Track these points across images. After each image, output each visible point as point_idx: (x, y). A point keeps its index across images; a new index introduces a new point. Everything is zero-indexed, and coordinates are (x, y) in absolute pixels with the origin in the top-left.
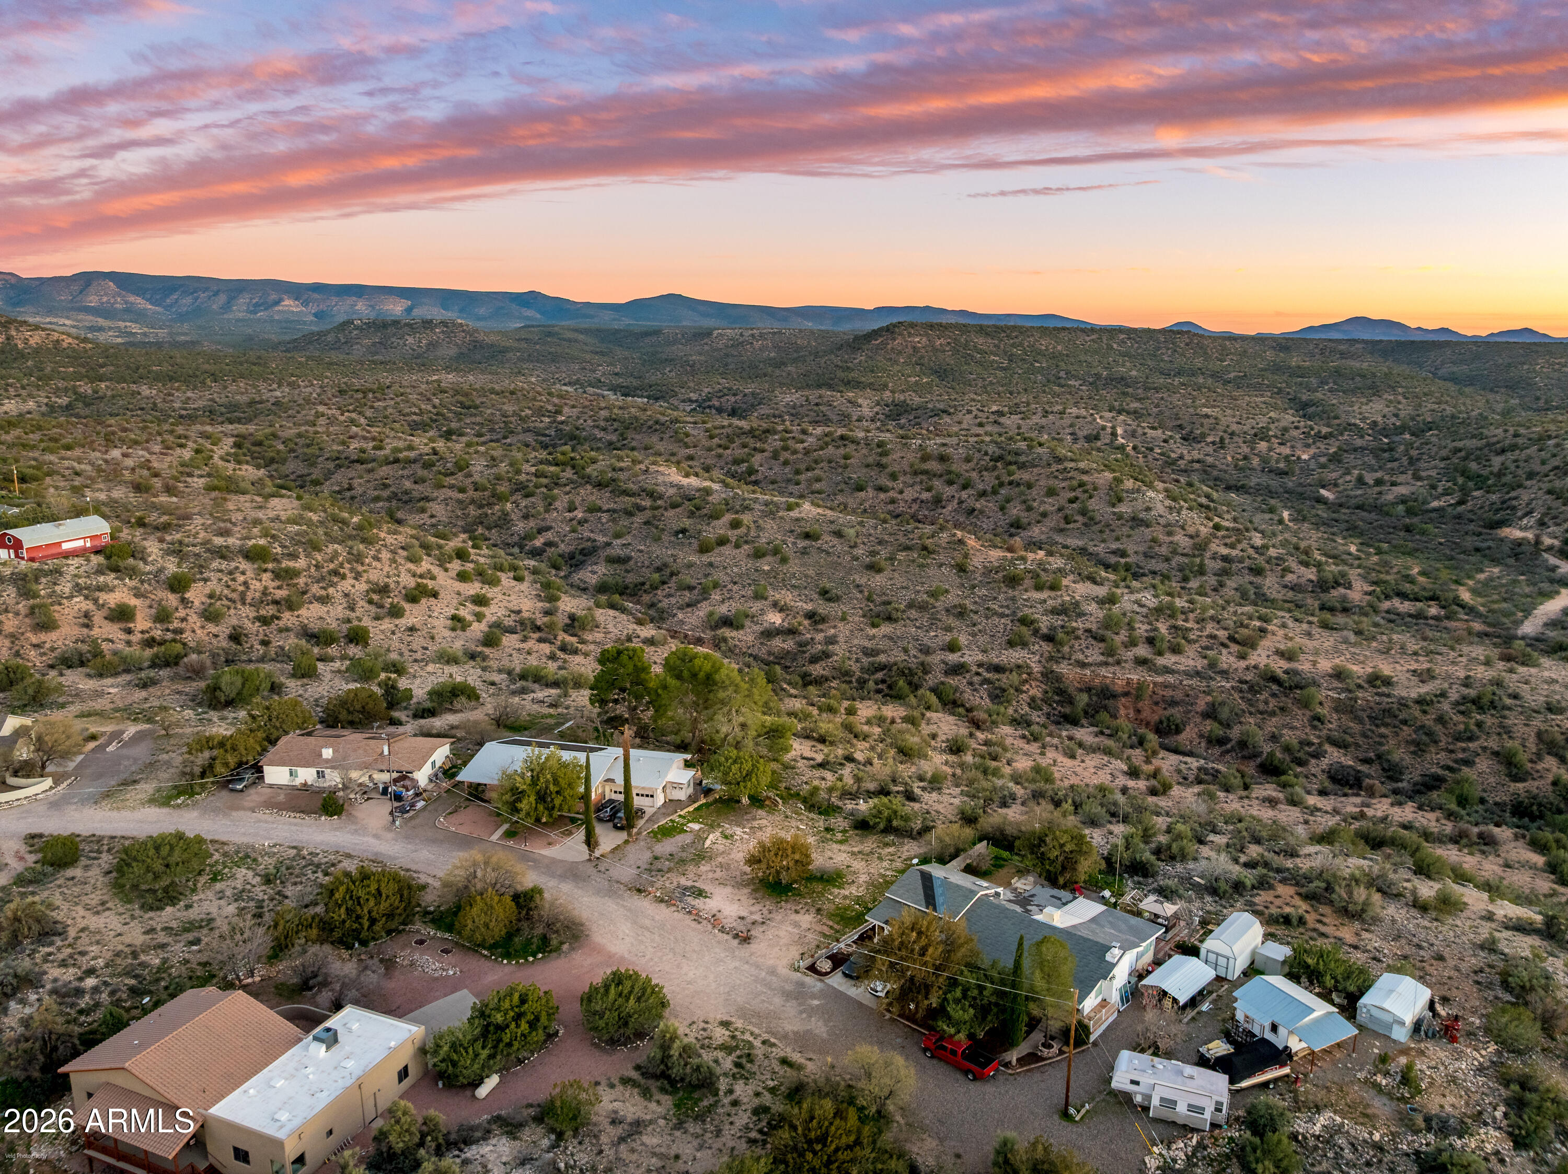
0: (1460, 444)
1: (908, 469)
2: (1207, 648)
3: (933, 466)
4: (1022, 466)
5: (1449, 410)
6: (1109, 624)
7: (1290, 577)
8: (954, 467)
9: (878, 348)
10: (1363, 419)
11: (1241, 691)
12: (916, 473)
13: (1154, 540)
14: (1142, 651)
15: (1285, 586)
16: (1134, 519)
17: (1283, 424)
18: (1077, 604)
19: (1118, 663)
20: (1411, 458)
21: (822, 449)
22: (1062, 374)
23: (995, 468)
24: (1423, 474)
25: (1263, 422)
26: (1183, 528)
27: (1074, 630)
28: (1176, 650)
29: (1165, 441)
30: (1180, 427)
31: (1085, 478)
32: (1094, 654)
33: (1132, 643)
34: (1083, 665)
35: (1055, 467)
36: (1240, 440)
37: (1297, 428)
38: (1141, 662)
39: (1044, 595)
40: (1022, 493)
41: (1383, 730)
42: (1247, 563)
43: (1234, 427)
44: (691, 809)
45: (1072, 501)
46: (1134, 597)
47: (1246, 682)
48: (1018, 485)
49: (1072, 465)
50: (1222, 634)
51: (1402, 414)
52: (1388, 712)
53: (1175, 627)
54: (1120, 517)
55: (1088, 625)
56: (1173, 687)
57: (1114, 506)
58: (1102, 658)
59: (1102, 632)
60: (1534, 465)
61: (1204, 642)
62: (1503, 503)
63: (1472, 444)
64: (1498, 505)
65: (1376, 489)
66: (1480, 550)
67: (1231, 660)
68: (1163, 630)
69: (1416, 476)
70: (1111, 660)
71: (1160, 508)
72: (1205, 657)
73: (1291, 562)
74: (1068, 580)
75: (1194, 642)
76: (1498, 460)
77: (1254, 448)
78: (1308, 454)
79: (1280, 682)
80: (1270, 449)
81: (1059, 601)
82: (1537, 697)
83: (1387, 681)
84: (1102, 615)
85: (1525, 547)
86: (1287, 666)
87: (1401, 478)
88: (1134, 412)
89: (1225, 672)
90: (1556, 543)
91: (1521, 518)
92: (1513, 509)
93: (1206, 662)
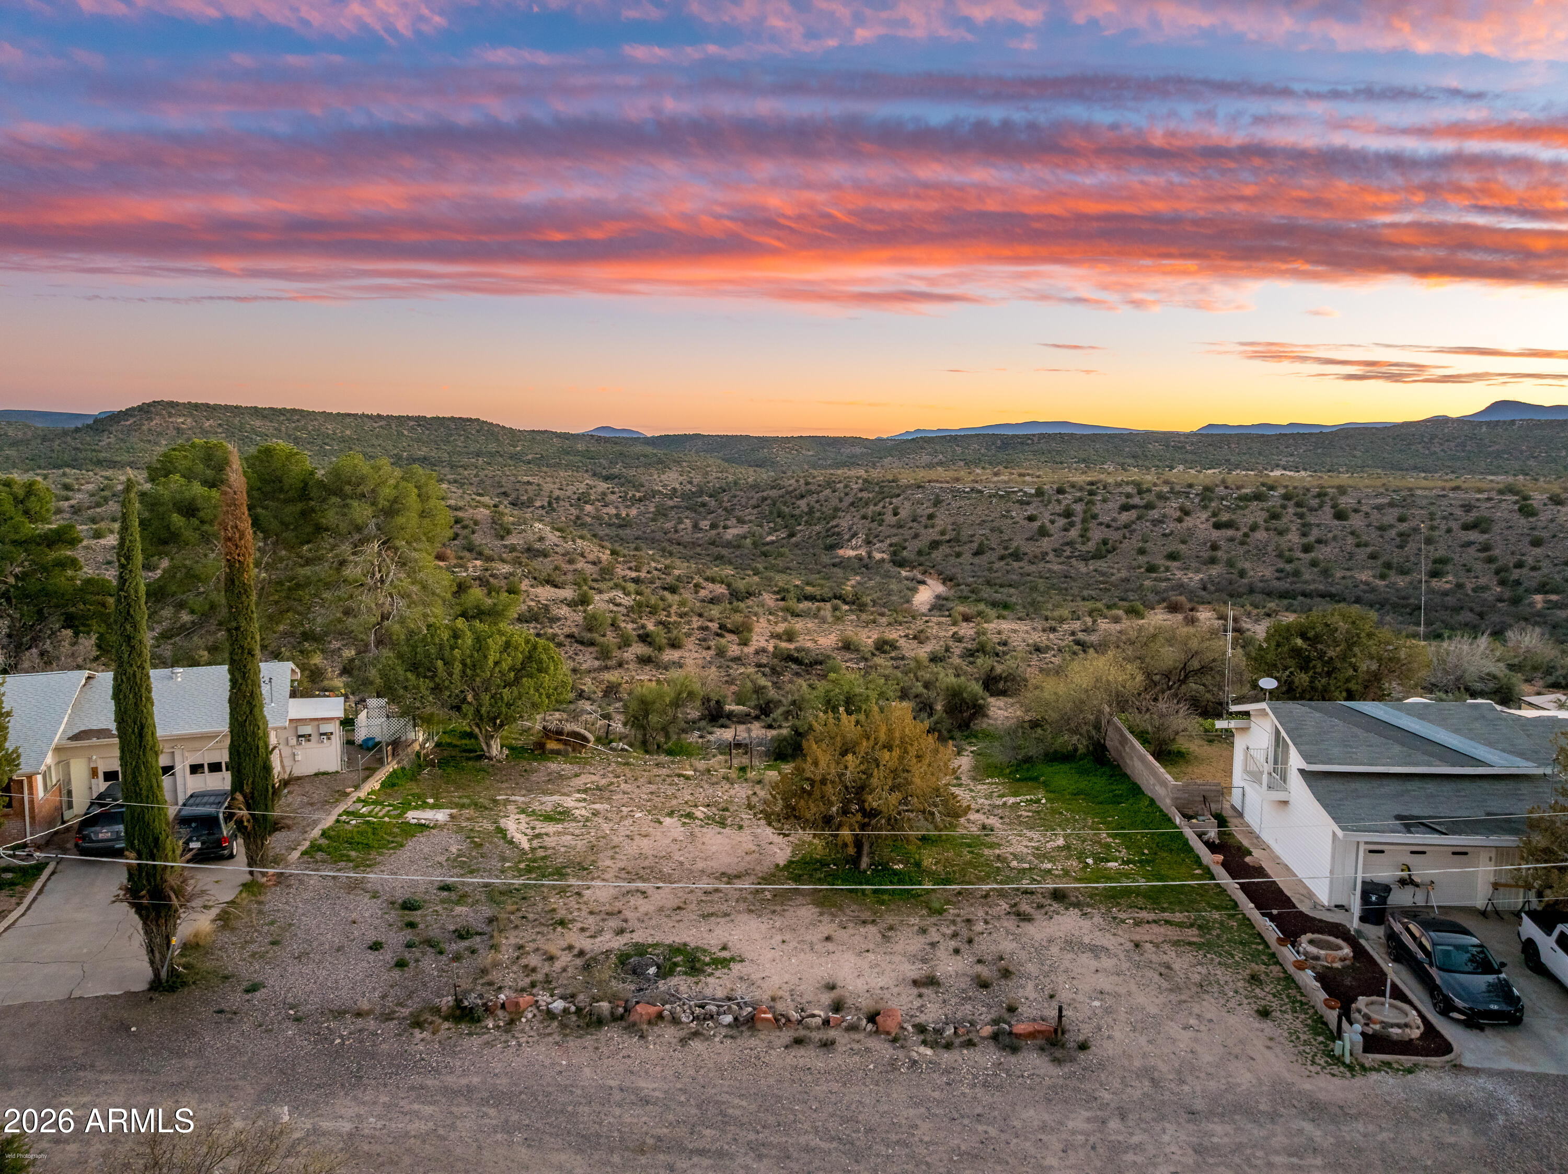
0: (765, 494)
2: (705, 640)
5: (731, 478)
6: (591, 624)
7: (703, 593)
9: (130, 430)
10: (665, 486)
14: (639, 649)
15: (703, 601)
16: (529, 550)
17: (600, 490)
18: (546, 608)
19: (620, 665)
20: (726, 509)
21: (98, 505)
24: (747, 518)
25: (582, 488)
26: (582, 555)
27: (555, 635)
28: (675, 645)
30: (505, 494)
31: (460, 514)
32: (587, 660)
33: (625, 643)
36: (567, 504)
37: (613, 493)
38: (644, 661)
42: (658, 583)
43: (557, 493)
44: (374, 784)
46: (606, 596)
47: (765, 666)
50: (714, 626)
51: (695, 481)
53: (660, 623)
54: (513, 549)
55: (566, 630)
57: (502, 538)
58: (597, 663)
59: (588, 636)
60: (834, 502)
61: (699, 634)
62: (827, 531)
63: (774, 493)
64: (824, 534)
65: (714, 532)
66: (834, 565)
67: (735, 647)
68: (651, 627)
69: (741, 521)
70: (609, 663)
71: (552, 537)
72: (709, 648)
73: (697, 579)
74: (524, 585)
75: (688, 635)
76: (802, 503)
77: (582, 510)
78: (634, 512)
79: (797, 661)
80: (597, 510)
81: (524, 607)
82: (1016, 641)
83: (893, 645)
84: (579, 617)
85: (866, 560)
86: (792, 646)
87: (729, 523)
88: (455, 481)
89: (737, 660)
90: (885, 556)
91: (849, 540)
92: (838, 534)
93: (712, 652)
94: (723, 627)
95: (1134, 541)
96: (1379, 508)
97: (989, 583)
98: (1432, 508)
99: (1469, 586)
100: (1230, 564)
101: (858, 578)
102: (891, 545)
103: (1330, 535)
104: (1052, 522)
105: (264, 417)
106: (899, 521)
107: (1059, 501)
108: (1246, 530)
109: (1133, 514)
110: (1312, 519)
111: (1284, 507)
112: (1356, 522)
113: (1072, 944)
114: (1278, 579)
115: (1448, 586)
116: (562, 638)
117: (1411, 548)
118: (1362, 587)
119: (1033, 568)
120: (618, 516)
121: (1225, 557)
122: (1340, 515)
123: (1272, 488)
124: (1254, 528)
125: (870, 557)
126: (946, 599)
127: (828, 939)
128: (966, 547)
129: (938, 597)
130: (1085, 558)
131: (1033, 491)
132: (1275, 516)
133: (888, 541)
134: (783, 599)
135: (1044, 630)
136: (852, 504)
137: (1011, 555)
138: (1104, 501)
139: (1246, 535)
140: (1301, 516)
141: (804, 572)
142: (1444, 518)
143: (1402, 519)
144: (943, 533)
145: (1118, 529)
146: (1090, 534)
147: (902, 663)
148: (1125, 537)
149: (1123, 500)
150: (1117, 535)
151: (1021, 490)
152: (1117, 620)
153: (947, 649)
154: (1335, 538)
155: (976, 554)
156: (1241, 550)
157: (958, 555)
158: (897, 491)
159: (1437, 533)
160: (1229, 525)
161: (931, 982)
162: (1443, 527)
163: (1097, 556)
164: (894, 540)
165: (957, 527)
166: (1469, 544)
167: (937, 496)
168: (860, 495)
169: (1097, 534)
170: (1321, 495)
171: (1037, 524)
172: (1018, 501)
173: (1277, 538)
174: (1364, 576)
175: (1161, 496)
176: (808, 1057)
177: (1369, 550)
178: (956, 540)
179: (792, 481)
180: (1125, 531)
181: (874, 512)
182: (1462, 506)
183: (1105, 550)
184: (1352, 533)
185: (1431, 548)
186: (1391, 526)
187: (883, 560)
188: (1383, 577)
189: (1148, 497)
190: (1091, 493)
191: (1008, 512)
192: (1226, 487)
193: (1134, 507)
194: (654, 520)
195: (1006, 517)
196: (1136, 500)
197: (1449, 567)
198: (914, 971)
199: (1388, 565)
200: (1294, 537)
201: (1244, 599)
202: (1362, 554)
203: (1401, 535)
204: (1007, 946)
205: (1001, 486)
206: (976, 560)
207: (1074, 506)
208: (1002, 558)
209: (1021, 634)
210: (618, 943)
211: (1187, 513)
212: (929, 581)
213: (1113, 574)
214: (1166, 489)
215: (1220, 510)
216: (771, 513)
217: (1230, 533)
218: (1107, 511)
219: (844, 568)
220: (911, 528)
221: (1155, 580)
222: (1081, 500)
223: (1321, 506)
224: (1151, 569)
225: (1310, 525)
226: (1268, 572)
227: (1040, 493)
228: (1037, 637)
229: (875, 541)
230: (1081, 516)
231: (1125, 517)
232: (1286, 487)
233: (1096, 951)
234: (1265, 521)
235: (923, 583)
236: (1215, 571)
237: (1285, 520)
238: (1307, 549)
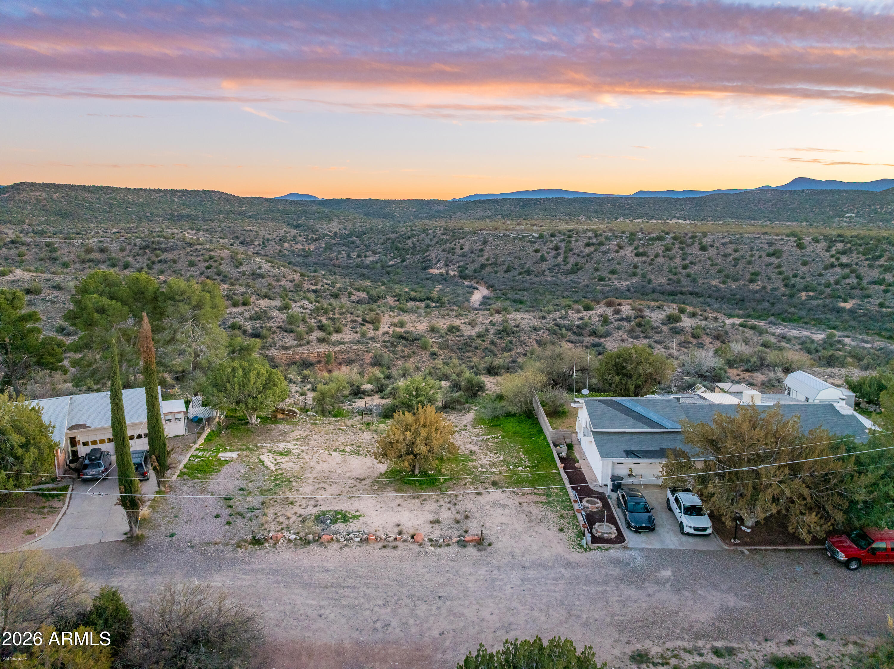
0: (388, 236)
1: (76, 260)
2: (354, 328)
3: (96, 256)
4: (165, 250)
5: (368, 226)
6: (291, 320)
7: (353, 297)
8: (113, 255)
10: (330, 231)
11: (387, 347)
12: (83, 262)
13: (269, 285)
14: (318, 334)
15: (353, 302)
16: (253, 274)
17: (292, 234)
18: (265, 312)
19: (308, 343)
20: (366, 245)
22: (148, 214)
23: (145, 254)
24: (378, 251)
25: (282, 233)
26: (284, 277)
27: (271, 327)
28: (338, 331)
29: (232, 245)
30: (237, 237)
31: (212, 253)
32: (290, 341)
33: (311, 331)
34: (286, 348)
35: (188, 249)
36: (274, 243)
37: (300, 236)
38: (321, 340)
39: (241, 309)
40: (170, 267)
41: (467, 354)
42: (328, 292)
43: (267, 236)
44: (201, 440)
45: (208, 268)
46: (299, 304)
47: (388, 342)
48: (166, 262)
49: (199, 247)
50: (359, 319)
51: (348, 228)
52: (466, 344)
53: (330, 318)
54: (244, 274)
55: (277, 324)
56: (348, 352)
57: (237, 267)
58: (295, 343)
59: (289, 327)
60: (427, 241)
61: (351, 325)
62: (424, 258)
63: (393, 236)
64: (422, 260)
65: (359, 259)
66: (427, 279)
67: (371, 332)
68: (324, 321)
69: (374, 252)
70: (302, 342)
71: (266, 267)
72: (357, 332)
73: (350, 289)
74: (253, 299)
75: (345, 325)
76: (409, 242)
77: (282, 246)
78: (312, 247)
79: (405, 338)
80: (292, 246)
81: (253, 312)
82: (524, 325)
83: (458, 329)
84: (284, 317)
85: (445, 276)
86: (402, 330)
87: (367, 254)
88: (207, 230)
89: (372, 339)
90: (456, 273)
91: (436, 264)
92: (430, 260)
93: (359, 335)
94: (364, 320)
95: (592, 264)
96: (724, 244)
97: (512, 289)
98: (752, 244)
99: (769, 287)
100: (644, 276)
101: (441, 286)
102: (459, 267)
103: (697, 260)
104: (548, 253)
105: (90, 191)
106: (464, 252)
107: (552, 241)
108: (652, 257)
109: (592, 248)
110: (688, 251)
111: (673, 244)
112: (712, 252)
113: (495, 504)
114: (669, 284)
115: (758, 288)
116: (275, 329)
117: (740, 266)
118: (713, 288)
119: (537, 279)
120: (303, 250)
121: (641, 272)
122: (703, 249)
123: (667, 234)
124: (657, 256)
125: (447, 274)
126: (489, 299)
127: (399, 505)
128: (501, 268)
129: (484, 297)
130: (565, 274)
131: (538, 236)
132: (668, 249)
133: (457, 265)
134: (398, 300)
135: (539, 318)
136: (438, 242)
137: (525, 272)
138: (577, 241)
139: (652, 260)
140: (682, 249)
141: (410, 283)
142: (758, 250)
143: (736, 251)
144: (488, 260)
145: (584, 257)
146: (568, 260)
147: (462, 338)
148: (587, 261)
149: (587, 240)
150: (583, 260)
151: (531, 235)
152: (578, 311)
153: (487, 330)
154: (700, 261)
155: (507, 271)
156: (649, 268)
157: (496, 272)
158: (462, 236)
159: (753, 258)
160: (643, 254)
161: (437, 522)
162: (757, 255)
163: (573, 272)
164: (461, 264)
165: (496, 256)
166: (770, 264)
167: (485, 238)
168: (442, 237)
169: (572, 260)
170: (694, 237)
171: (540, 254)
172: (529, 241)
173: (669, 261)
174: (714, 282)
175: (607, 238)
176: (388, 552)
177: (718, 267)
178: (495, 264)
179: (404, 229)
180: (588, 258)
181: (449, 248)
182: (767, 243)
183: (577, 268)
184: (709, 259)
185: (750, 266)
186: (730, 254)
187: (455, 275)
188: (724, 283)
189: (601, 239)
190: (570, 237)
191: (524, 247)
192: (643, 233)
193: (593, 244)
194: (324, 252)
195: (523, 250)
196: (594, 241)
197: (759, 277)
198: (431, 518)
199: (727, 277)
200: (678, 261)
201: (649, 297)
202: (714, 270)
203: (735, 259)
204: (469, 505)
205: (520, 232)
206: (506, 275)
207: (560, 244)
208: (520, 274)
209: (527, 321)
210: (315, 511)
211: (621, 248)
212: (480, 287)
213: (580, 283)
214: (610, 234)
215: (639, 246)
216: (392, 248)
217: (644, 258)
218: (578, 246)
219: (433, 280)
220: (470, 257)
221: (603, 285)
222: (564, 240)
223: (693, 244)
224: (601, 279)
225: (687, 254)
226: (664, 281)
227: (541, 236)
228: (536, 322)
229: (450, 264)
230: (564, 249)
231: (588, 250)
232: (675, 233)
233: (504, 506)
234: (663, 252)
235: (477, 288)
236: (635, 280)
237: (673, 252)
238: (685, 267)
